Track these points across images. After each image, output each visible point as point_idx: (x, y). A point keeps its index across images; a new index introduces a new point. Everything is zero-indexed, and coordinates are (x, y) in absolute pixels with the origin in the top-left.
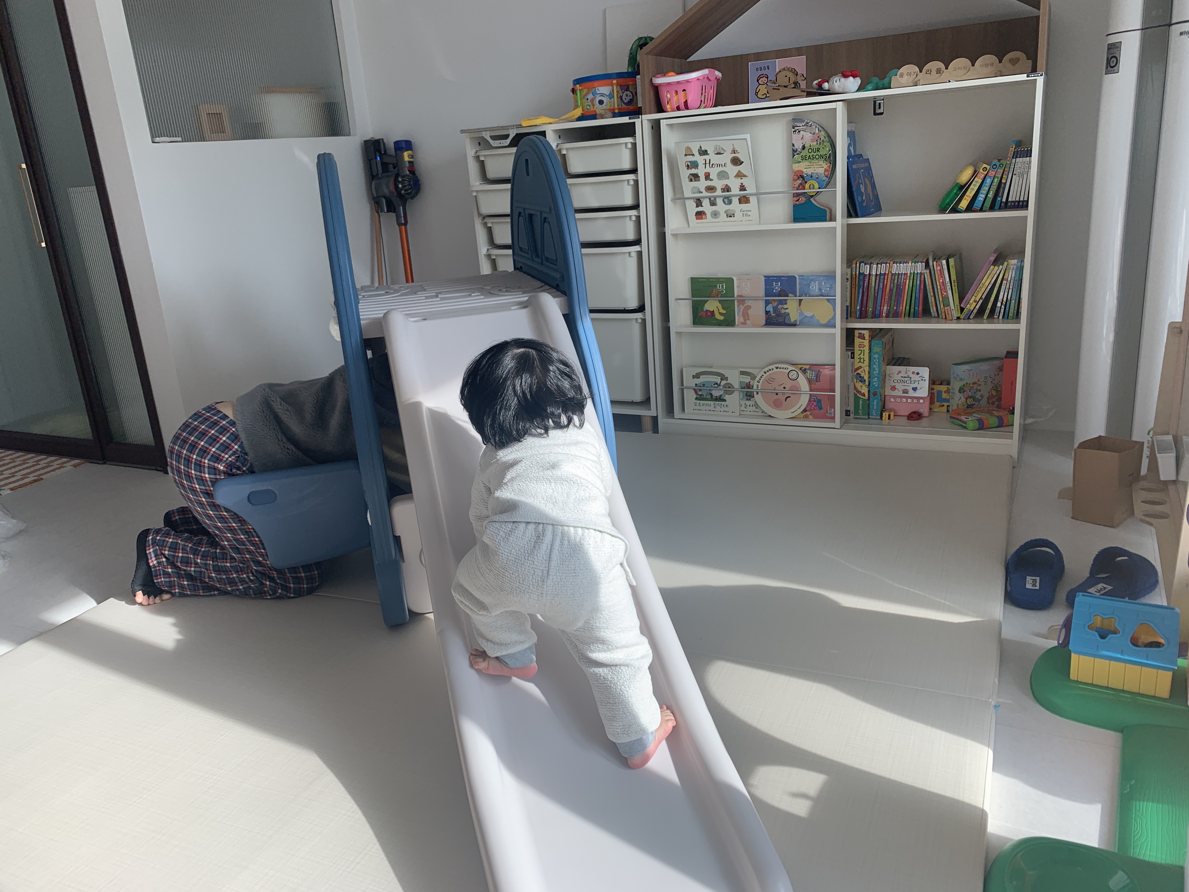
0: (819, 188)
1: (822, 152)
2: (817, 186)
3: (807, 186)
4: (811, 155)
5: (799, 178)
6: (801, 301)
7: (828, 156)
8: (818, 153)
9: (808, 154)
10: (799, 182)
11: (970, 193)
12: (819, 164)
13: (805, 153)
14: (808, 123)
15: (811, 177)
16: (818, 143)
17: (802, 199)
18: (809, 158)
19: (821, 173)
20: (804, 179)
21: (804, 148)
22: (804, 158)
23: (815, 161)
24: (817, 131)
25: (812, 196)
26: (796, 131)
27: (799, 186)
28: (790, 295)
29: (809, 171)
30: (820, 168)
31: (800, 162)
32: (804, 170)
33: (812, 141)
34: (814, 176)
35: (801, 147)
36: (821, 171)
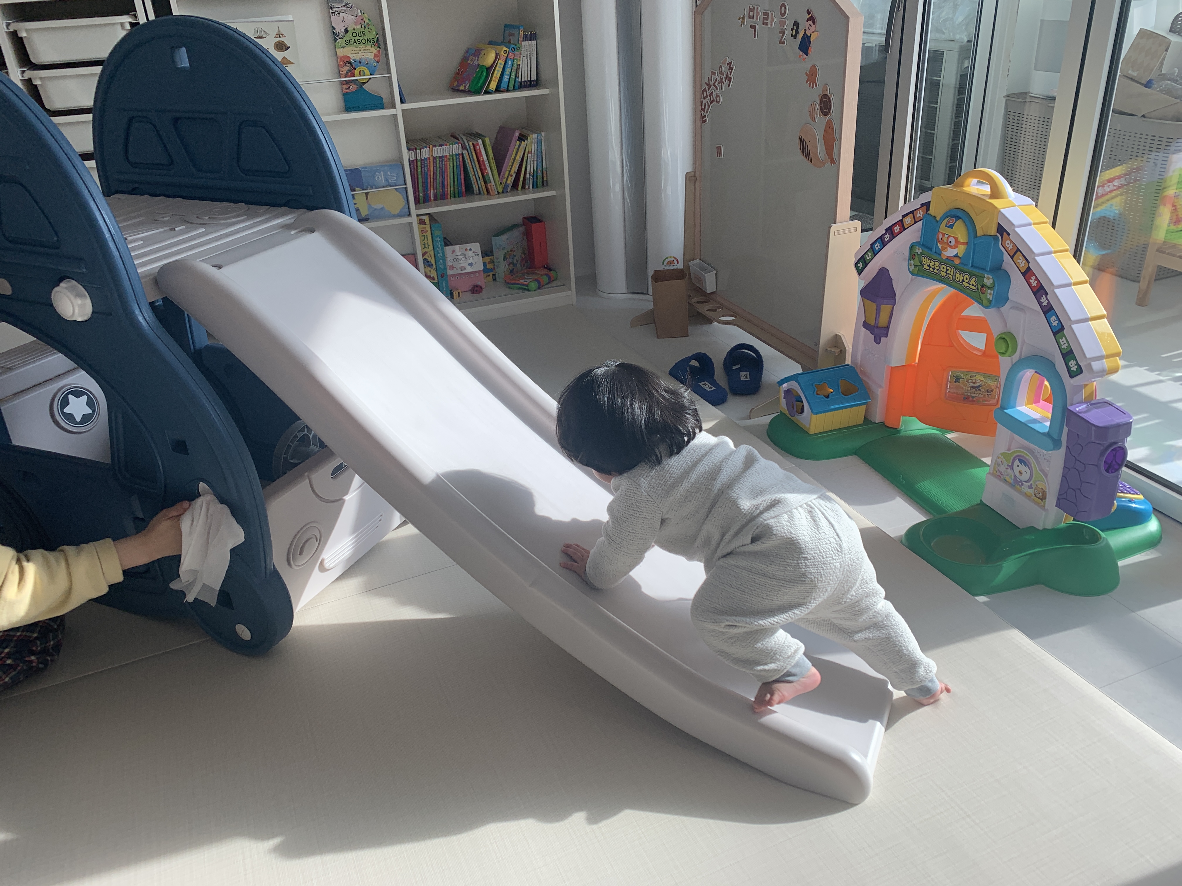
0: (371, 75)
1: (368, 36)
2: (367, 72)
3: (356, 72)
4: (356, 39)
5: (346, 64)
6: (367, 194)
7: (375, 40)
8: (364, 37)
9: (353, 38)
10: (347, 68)
12: (367, 48)
13: (349, 36)
14: (347, 4)
15: (360, 62)
16: (363, 26)
17: (353, 87)
18: (355, 42)
19: (371, 59)
20: (351, 65)
21: (347, 31)
22: (349, 43)
23: (362, 45)
24: (360, 14)
25: (364, 83)
26: (334, 13)
27: (347, 73)
28: (357, 189)
29: (357, 57)
30: (368, 53)
31: (345, 47)
32: (351, 56)
33: (356, 23)
34: (363, 61)
35: (343, 30)
36: (371, 56)
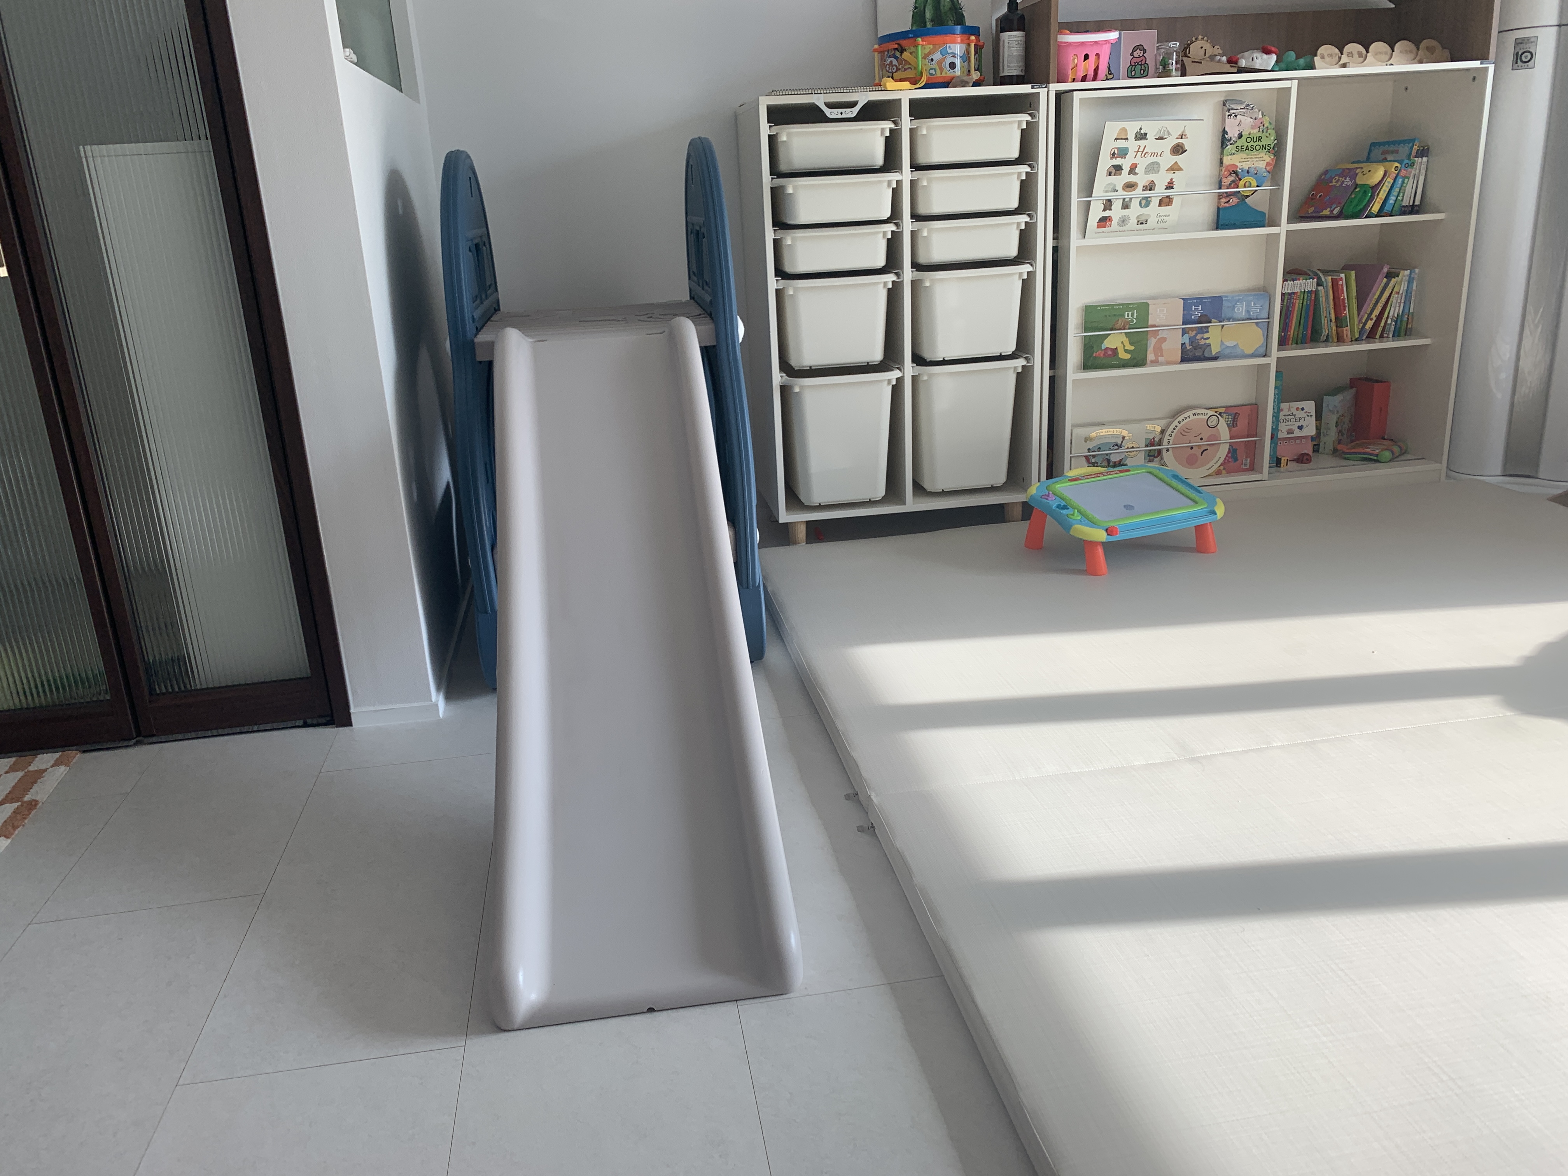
0: (1257, 186)
1: (1264, 142)
2: (1254, 183)
3: (1242, 183)
4: (1249, 145)
5: (1231, 173)
6: (1223, 326)
7: (1272, 146)
8: (1259, 143)
9: (1246, 144)
10: (1231, 178)
11: (1382, 195)
12: (1259, 156)
13: (1242, 142)
14: (1248, 105)
15: (1248, 172)
16: (1261, 130)
17: (1234, 201)
18: (1247, 149)
19: (1262, 168)
20: (1237, 175)
21: (1240, 136)
22: (1240, 149)
23: (1255, 152)
24: (1260, 116)
25: (1248, 196)
26: (1231, 115)
27: (1230, 184)
28: (1213, 320)
29: (1246, 166)
30: (1261, 161)
31: (1234, 154)
32: (1239, 165)
33: (1253, 127)
34: (1252, 170)
35: (1236, 135)
36: (1262, 165)
